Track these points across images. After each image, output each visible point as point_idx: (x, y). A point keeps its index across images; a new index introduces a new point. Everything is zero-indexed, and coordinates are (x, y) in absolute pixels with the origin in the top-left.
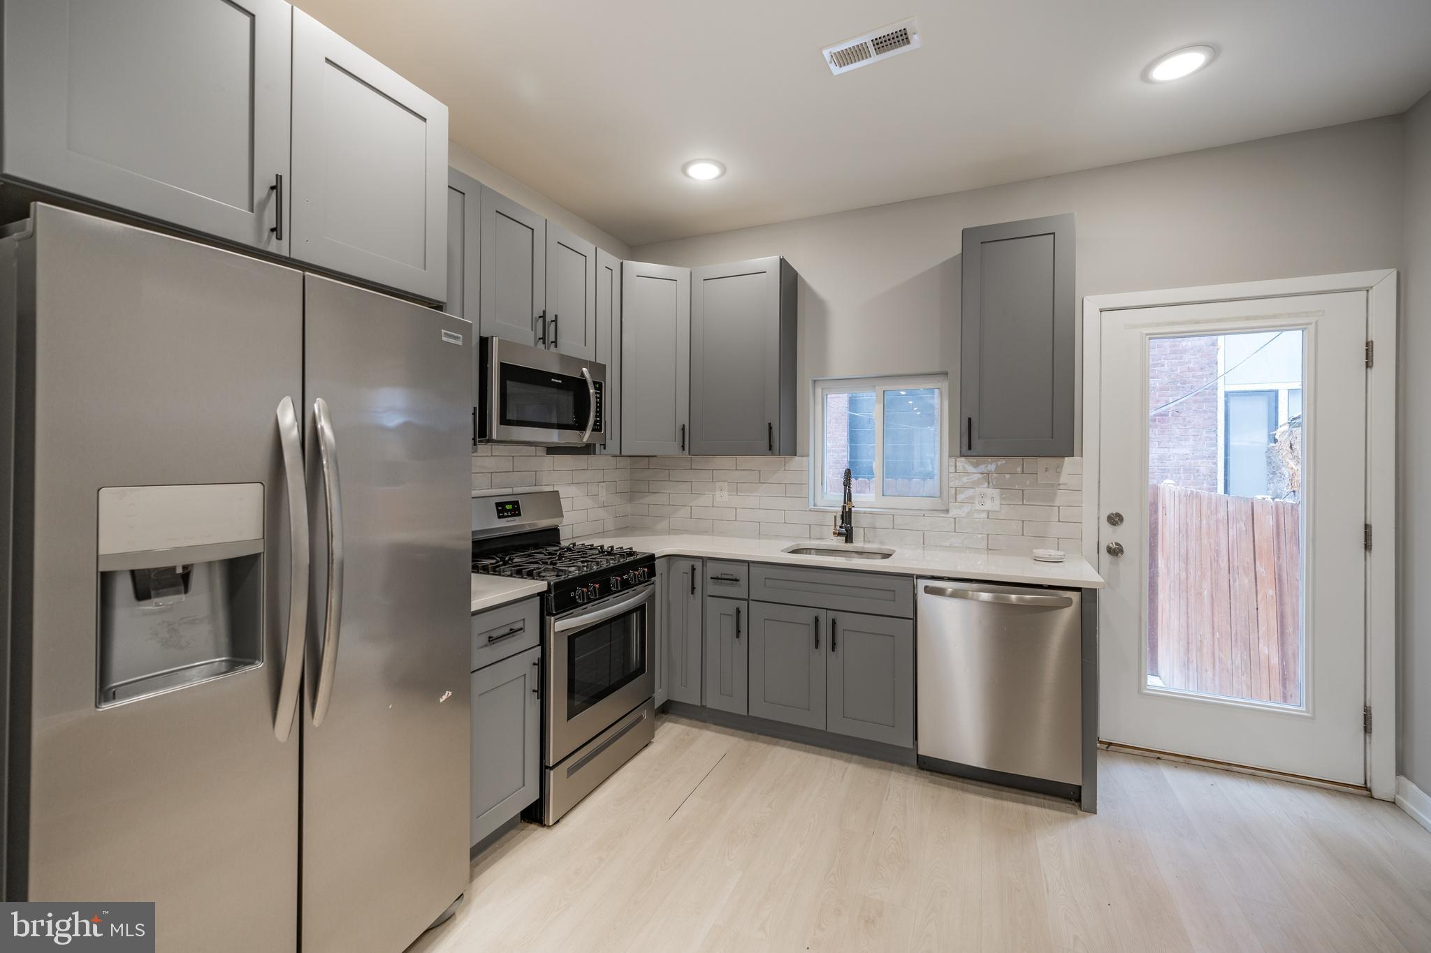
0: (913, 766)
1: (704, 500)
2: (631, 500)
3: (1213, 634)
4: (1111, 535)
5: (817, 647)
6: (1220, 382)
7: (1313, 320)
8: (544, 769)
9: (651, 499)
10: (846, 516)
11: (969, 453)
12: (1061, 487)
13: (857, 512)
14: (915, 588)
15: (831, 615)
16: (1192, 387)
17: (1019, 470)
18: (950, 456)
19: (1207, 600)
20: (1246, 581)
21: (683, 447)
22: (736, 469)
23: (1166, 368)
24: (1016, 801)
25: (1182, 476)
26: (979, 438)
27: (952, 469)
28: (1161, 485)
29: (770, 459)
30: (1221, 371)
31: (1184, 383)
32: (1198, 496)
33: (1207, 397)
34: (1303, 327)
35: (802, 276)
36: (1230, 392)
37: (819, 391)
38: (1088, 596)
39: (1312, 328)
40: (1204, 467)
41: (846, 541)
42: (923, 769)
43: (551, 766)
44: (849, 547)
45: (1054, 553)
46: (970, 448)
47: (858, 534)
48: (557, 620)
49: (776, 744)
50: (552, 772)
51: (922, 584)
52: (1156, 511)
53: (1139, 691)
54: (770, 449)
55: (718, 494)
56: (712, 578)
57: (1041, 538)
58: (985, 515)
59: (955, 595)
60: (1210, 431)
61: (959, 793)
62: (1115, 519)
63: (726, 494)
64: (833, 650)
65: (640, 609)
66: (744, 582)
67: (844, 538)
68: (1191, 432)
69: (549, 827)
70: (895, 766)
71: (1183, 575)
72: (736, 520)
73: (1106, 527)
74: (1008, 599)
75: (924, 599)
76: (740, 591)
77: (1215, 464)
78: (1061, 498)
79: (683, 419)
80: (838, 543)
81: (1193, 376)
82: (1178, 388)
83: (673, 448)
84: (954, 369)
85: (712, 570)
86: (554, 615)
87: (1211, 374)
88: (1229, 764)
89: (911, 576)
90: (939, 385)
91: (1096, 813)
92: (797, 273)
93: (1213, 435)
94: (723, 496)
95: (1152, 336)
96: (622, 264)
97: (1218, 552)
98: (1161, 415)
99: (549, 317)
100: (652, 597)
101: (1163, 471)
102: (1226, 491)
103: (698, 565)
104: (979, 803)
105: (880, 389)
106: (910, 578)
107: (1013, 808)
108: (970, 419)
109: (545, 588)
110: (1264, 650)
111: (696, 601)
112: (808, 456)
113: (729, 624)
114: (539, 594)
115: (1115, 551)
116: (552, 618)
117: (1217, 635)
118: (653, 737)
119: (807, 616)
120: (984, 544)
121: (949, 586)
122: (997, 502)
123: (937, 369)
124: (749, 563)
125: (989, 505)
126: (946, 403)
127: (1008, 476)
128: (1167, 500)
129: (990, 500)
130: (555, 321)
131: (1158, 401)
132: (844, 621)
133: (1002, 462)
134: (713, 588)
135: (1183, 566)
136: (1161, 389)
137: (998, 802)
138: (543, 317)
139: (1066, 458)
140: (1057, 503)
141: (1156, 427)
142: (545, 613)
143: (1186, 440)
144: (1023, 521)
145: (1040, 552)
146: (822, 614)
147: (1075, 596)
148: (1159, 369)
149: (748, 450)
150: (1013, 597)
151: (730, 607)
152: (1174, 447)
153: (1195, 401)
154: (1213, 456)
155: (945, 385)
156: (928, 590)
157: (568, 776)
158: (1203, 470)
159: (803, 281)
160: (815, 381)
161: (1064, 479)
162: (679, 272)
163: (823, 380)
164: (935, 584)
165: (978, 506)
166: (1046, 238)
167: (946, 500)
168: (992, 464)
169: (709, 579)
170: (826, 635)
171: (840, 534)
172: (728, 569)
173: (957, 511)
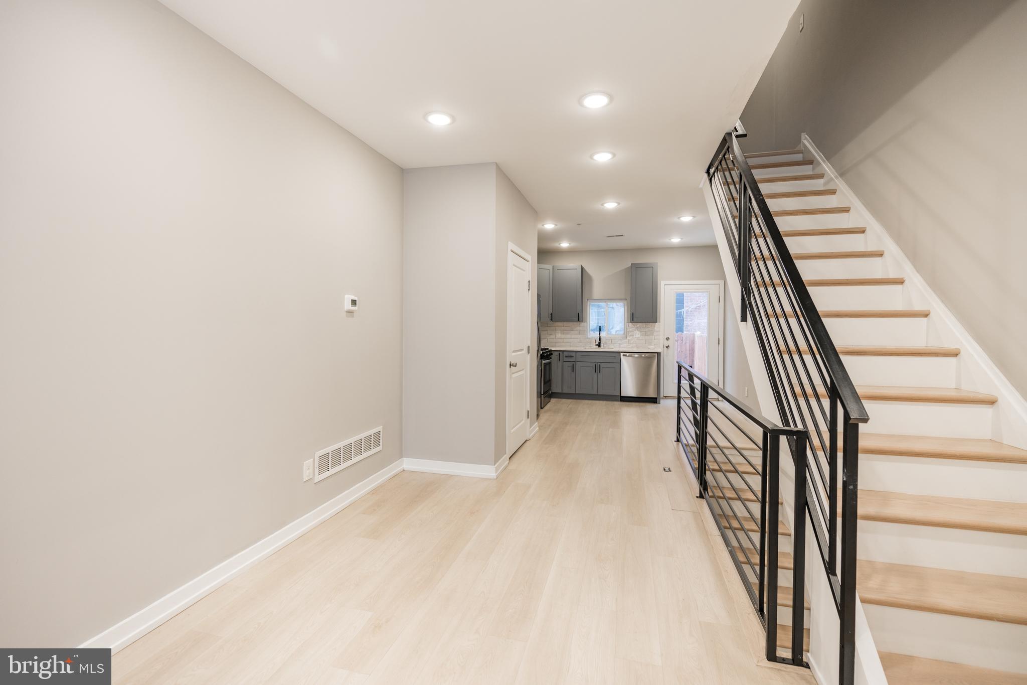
0: (619, 400)
1: (552, 336)
4: (667, 343)
5: (596, 373)
7: (709, 291)
10: (599, 339)
11: (633, 321)
12: (655, 331)
13: (602, 338)
14: (620, 355)
15: (599, 364)
17: (645, 326)
18: (627, 322)
21: (551, 319)
22: (563, 327)
26: (635, 317)
27: (628, 326)
29: (577, 323)
34: (707, 292)
35: (586, 269)
37: (589, 303)
38: (659, 354)
42: (622, 400)
43: (543, 394)
44: (600, 347)
45: (653, 347)
47: (601, 344)
49: (583, 400)
51: (622, 354)
53: (673, 382)
54: (579, 320)
55: (557, 334)
57: (650, 344)
58: (636, 338)
59: (629, 356)
62: (668, 339)
63: (560, 334)
64: (600, 373)
65: (550, 363)
66: (574, 357)
70: (615, 401)
72: (564, 342)
73: (666, 341)
75: (623, 357)
76: (573, 360)
79: (550, 311)
80: (597, 347)
83: (548, 320)
84: (629, 298)
85: (565, 354)
90: (623, 302)
91: (660, 404)
92: (584, 268)
103: (561, 353)
105: (607, 303)
106: (619, 352)
108: (633, 312)
111: (560, 364)
112: (587, 322)
113: (570, 369)
115: (667, 347)
118: (551, 400)
119: (593, 365)
121: (628, 354)
122: (639, 335)
123: (624, 298)
124: (575, 351)
125: (637, 336)
126: (626, 308)
127: (642, 328)
129: (637, 334)
132: (602, 365)
133: (641, 324)
134: (565, 359)
137: (639, 404)
139: (656, 323)
140: (654, 334)
144: (646, 339)
145: (649, 347)
146: (596, 364)
147: (657, 354)
150: (643, 355)
151: (571, 364)
155: (626, 302)
159: (587, 273)
160: (588, 300)
161: (656, 328)
162: (550, 267)
163: (591, 299)
164: (624, 354)
165: (634, 336)
166: (651, 267)
167: (626, 335)
168: (639, 325)
169: (564, 357)
170: (597, 369)
171: (597, 345)
172: (570, 353)
173: (629, 338)
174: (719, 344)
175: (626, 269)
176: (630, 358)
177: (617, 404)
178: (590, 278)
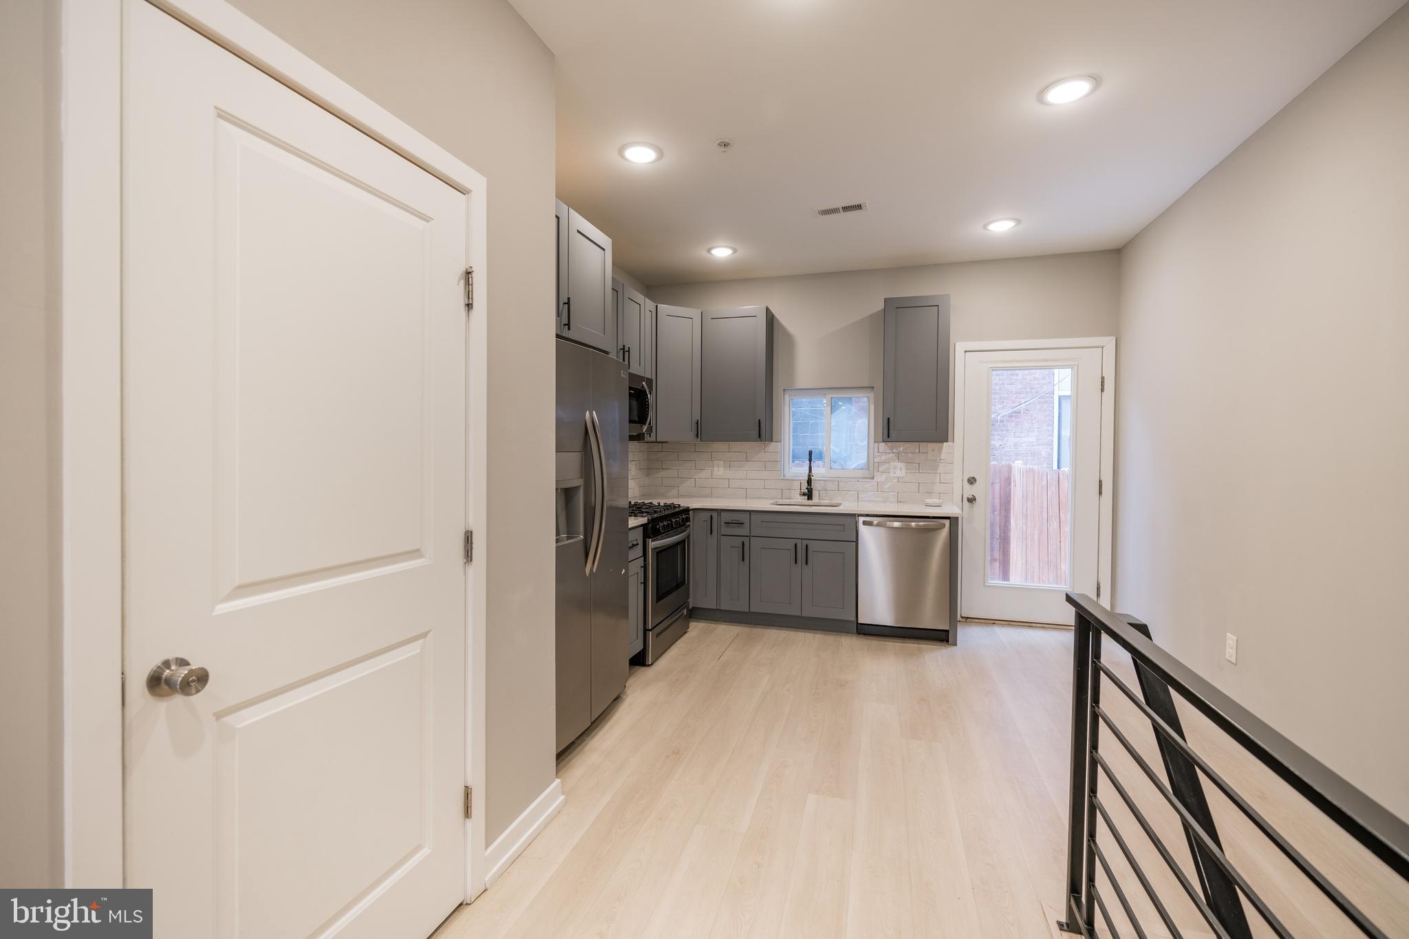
0: (853, 633)
1: (704, 474)
2: (648, 475)
3: (1039, 565)
4: (970, 491)
5: (796, 563)
6: (1056, 388)
7: (1075, 363)
8: (646, 631)
9: (663, 473)
10: (809, 482)
11: (889, 440)
12: (942, 461)
13: (815, 480)
14: (856, 523)
15: (805, 542)
16: (1037, 392)
17: (917, 451)
18: (875, 442)
19: (1036, 542)
20: (1055, 524)
21: (697, 435)
22: (729, 452)
23: (1019, 377)
24: (914, 643)
25: (1030, 458)
26: (894, 430)
27: (876, 450)
28: (1013, 465)
29: (759, 444)
30: (1056, 381)
31: (1032, 388)
32: (1032, 470)
33: (1047, 399)
34: (1071, 367)
35: (778, 317)
36: (1063, 396)
37: (787, 397)
38: (953, 521)
39: (1076, 367)
40: (1044, 451)
41: (808, 499)
42: (860, 634)
43: (650, 628)
44: (810, 502)
45: (936, 501)
46: (888, 437)
47: (815, 493)
48: (652, 541)
49: (768, 628)
50: (651, 633)
51: (861, 519)
52: (1010, 484)
53: (984, 585)
54: (760, 437)
55: (715, 469)
56: (725, 523)
57: (929, 493)
58: (896, 480)
59: (878, 525)
60: (1048, 425)
61: (882, 642)
62: (972, 481)
63: (721, 470)
64: (807, 564)
65: (683, 541)
66: (747, 525)
67: (806, 497)
68: (1036, 425)
69: (649, 665)
70: (843, 634)
71: (1024, 528)
72: (729, 487)
73: (967, 485)
74: (911, 525)
75: (862, 529)
76: (743, 531)
77: (1052, 449)
78: (941, 469)
79: (697, 416)
80: (804, 500)
81: (1038, 384)
82: (1027, 392)
83: (691, 436)
84: (879, 384)
85: (726, 517)
86: (650, 538)
87: (1050, 382)
88: (1031, 623)
89: (854, 515)
90: (868, 395)
91: (956, 645)
92: (773, 315)
93: (1050, 428)
94: (719, 471)
95: (994, 369)
96: (657, 306)
97: (1042, 508)
98: (1015, 412)
99: (626, 349)
100: (688, 537)
101: (1017, 454)
102: (1058, 468)
103: (715, 515)
104: (894, 645)
105: (829, 396)
106: (854, 516)
107: (912, 646)
108: (889, 419)
109: (646, 522)
110: (1063, 567)
111: (713, 539)
112: (781, 441)
113: (737, 553)
114: (641, 525)
115: (972, 500)
116: (650, 540)
117: (1041, 565)
118: (688, 628)
119: (790, 544)
120: (896, 500)
121: (876, 520)
122: (904, 471)
123: (867, 385)
124: (750, 512)
125: (898, 474)
126: (872, 407)
127: (910, 454)
128: (1016, 474)
129: (899, 469)
130: (629, 351)
131: (1014, 402)
132: (813, 546)
133: (908, 445)
134: (725, 530)
135: (1024, 521)
136: (1017, 393)
137: (904, 644)
138: (623, 349)
139: (945, 443)
140: (939, 471)
141: (1013, 421)
142: (646, 536)
143: (1033, 431)
144: (919, 483)
145: (928, 501)
146: (798, 542)
147: (947, 522)
148: (1015, 377)
149: (744, 438)
150: (913, 524)
151: (738, 541)
152: (1024, 437)
153: (1039, 403)
154: (1051, 444)
155: (871, 395)
156: (865, 523)
157: (657, 637)
158: (1043, 454)
159: (777, 320)
160: (784, 390)
161: (943, 456)
162: (694, 313)
163: (790, 389)
164: (868, 519)
165: (892, 475)
166: (933, 308)
167: (871, 470)
168: (902, 447)
169: (723, 524)
170: (802, 555)
171: (804, 494)
172: (735, 517)
173: (879, 478)
174: (1100, 493)
175: (871, 316)
176: (882, 530)
177: (849, 642)
178: (789, 338)
